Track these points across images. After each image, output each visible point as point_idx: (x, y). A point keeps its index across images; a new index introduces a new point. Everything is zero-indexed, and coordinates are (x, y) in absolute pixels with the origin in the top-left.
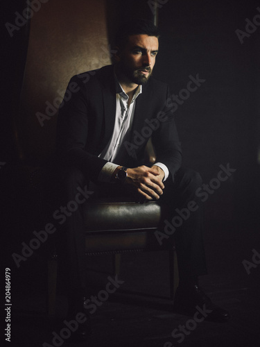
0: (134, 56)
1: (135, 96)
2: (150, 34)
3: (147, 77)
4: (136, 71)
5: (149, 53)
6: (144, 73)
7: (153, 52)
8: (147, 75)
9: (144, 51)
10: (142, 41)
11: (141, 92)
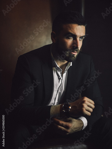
0: (66, 40)
1: (67, 68)
2: (80, 24)
3: (75, 56)
4: (68, 52)
5: (78, 39)
6: (74, 53)
7: (81, 37)
8: (76, 54)
9: (75, 37)
10: (73, 29)
11: (71, 65)
